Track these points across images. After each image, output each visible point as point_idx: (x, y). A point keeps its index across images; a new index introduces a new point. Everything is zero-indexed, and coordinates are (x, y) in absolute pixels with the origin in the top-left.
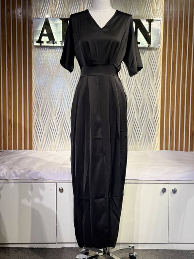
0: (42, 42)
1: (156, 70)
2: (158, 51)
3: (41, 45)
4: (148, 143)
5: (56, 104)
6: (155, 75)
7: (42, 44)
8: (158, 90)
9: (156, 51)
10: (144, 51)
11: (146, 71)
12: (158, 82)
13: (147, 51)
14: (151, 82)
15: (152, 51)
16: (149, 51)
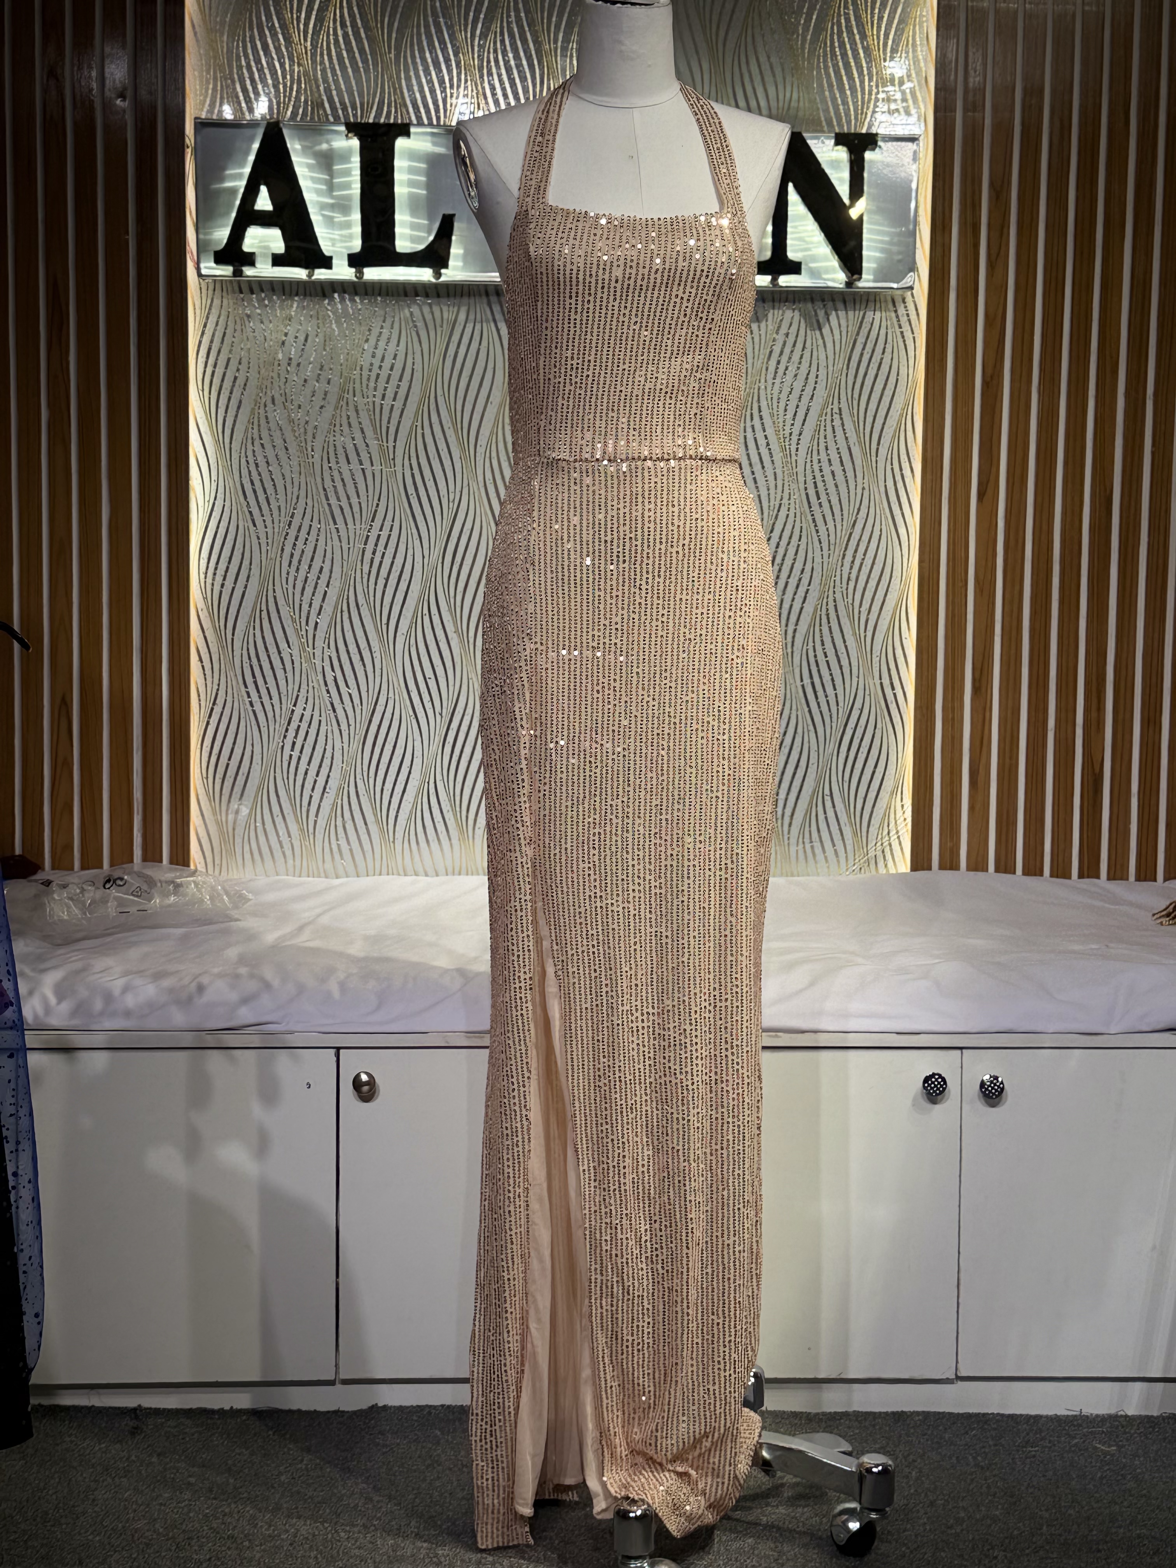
0: (250, 259)
4: (847, 831)
8: (902, 531)
9: (893, 315)
10: (821, 314)
11: (837, 423)
12: (900, 485)
13: (842, 314)
14: (863, 489)
15: (870, 314)
16: (851, 313)
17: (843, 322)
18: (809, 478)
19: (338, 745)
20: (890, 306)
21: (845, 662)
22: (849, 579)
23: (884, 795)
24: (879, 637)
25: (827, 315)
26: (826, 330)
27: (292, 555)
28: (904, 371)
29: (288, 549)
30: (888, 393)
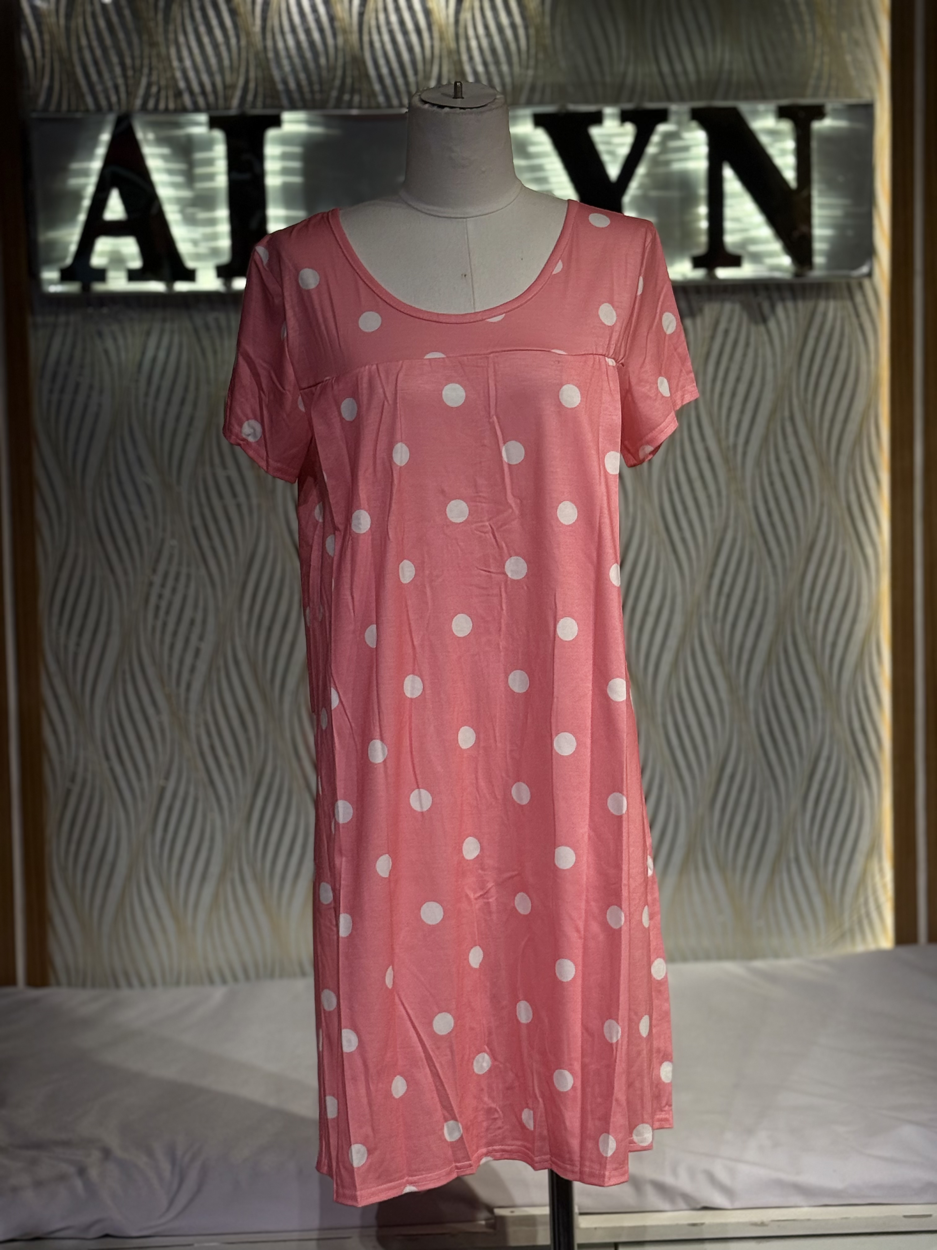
0: (101, 275)
1: (852, 427)
2: (859, 298)
3: (86, 288)
4: (817, 901)
5: (202, 667)
6: (843, 460)
7: (99, 287)
8: (869, 551)
9: (849, 304)
10: (766, 306)
11: (789, 430)
12: (864, 498)
13: (790, 304)
14: (822, 505)
15: (822, 305)
16: (800, 304)
17: (792, 314)
18: (759, 495)
19: (218, 823)
20: (846, 293)
21: (807, 704)
22: (809, 609)
23: (860, 858)
24: (847, 675)
25: (773, 308)
26: (772, 324)
27: (158, 608)
28: (864, 368)
29: (153, 599)
30: (847, 393)
